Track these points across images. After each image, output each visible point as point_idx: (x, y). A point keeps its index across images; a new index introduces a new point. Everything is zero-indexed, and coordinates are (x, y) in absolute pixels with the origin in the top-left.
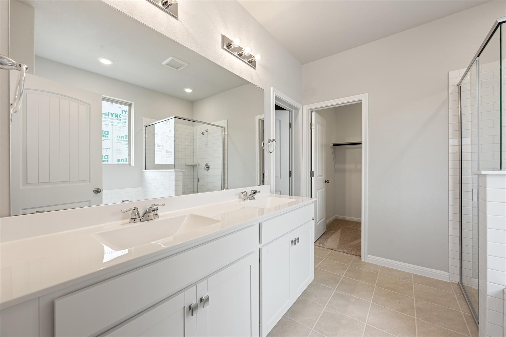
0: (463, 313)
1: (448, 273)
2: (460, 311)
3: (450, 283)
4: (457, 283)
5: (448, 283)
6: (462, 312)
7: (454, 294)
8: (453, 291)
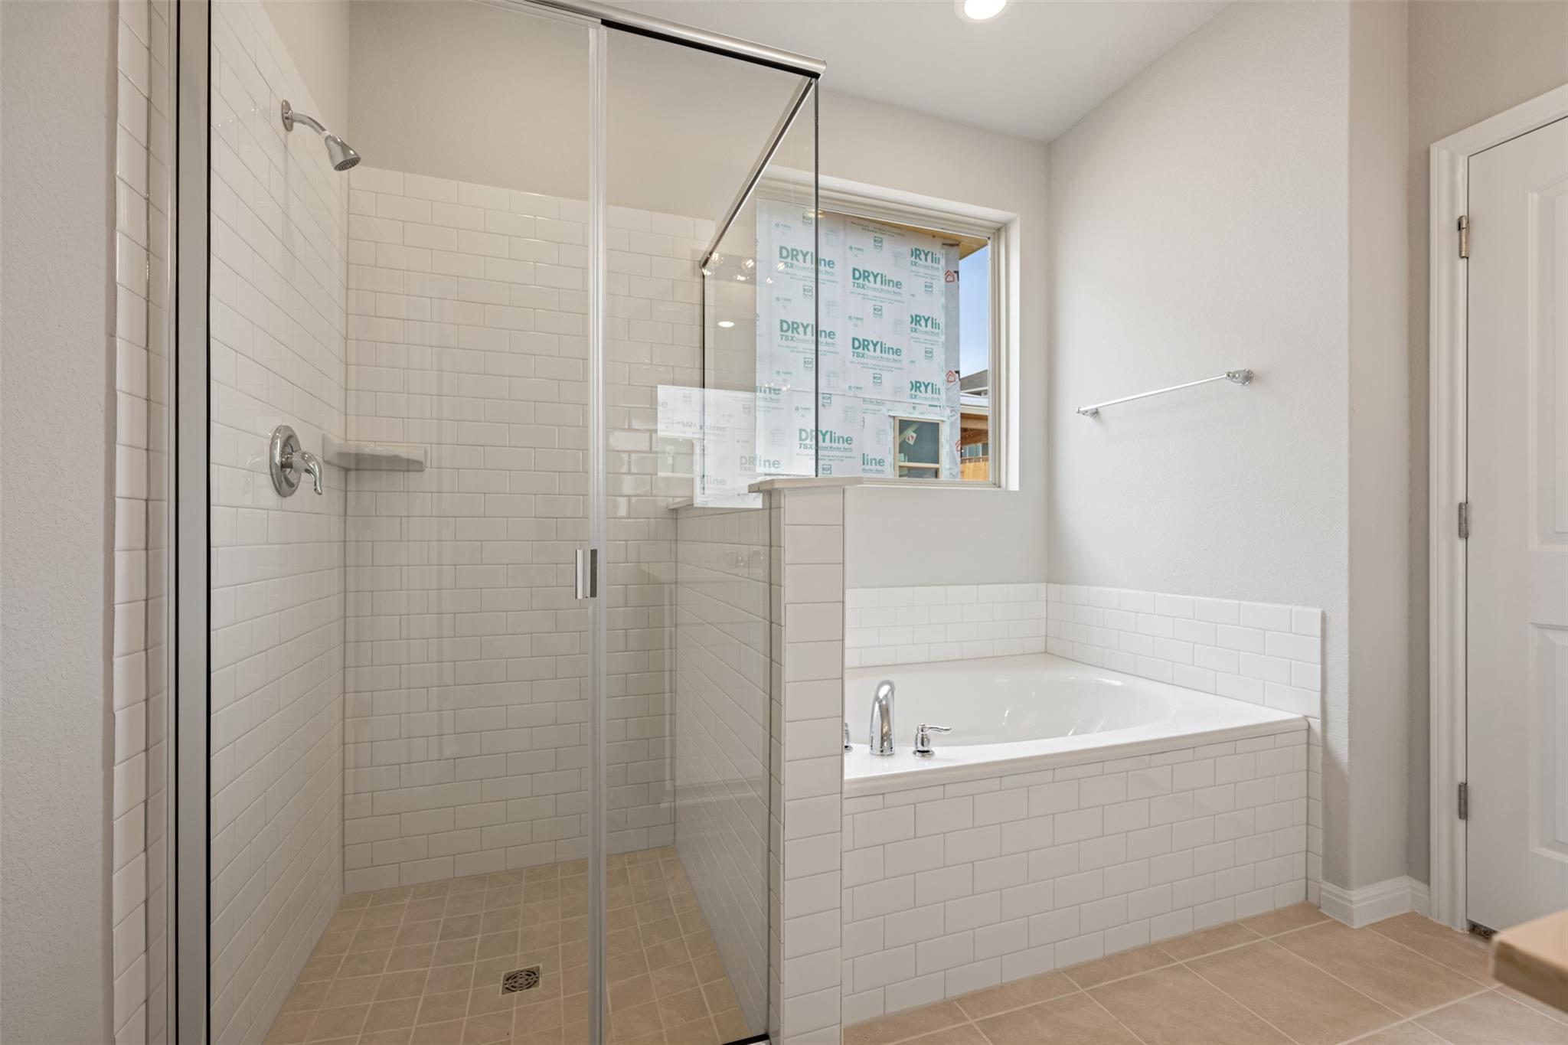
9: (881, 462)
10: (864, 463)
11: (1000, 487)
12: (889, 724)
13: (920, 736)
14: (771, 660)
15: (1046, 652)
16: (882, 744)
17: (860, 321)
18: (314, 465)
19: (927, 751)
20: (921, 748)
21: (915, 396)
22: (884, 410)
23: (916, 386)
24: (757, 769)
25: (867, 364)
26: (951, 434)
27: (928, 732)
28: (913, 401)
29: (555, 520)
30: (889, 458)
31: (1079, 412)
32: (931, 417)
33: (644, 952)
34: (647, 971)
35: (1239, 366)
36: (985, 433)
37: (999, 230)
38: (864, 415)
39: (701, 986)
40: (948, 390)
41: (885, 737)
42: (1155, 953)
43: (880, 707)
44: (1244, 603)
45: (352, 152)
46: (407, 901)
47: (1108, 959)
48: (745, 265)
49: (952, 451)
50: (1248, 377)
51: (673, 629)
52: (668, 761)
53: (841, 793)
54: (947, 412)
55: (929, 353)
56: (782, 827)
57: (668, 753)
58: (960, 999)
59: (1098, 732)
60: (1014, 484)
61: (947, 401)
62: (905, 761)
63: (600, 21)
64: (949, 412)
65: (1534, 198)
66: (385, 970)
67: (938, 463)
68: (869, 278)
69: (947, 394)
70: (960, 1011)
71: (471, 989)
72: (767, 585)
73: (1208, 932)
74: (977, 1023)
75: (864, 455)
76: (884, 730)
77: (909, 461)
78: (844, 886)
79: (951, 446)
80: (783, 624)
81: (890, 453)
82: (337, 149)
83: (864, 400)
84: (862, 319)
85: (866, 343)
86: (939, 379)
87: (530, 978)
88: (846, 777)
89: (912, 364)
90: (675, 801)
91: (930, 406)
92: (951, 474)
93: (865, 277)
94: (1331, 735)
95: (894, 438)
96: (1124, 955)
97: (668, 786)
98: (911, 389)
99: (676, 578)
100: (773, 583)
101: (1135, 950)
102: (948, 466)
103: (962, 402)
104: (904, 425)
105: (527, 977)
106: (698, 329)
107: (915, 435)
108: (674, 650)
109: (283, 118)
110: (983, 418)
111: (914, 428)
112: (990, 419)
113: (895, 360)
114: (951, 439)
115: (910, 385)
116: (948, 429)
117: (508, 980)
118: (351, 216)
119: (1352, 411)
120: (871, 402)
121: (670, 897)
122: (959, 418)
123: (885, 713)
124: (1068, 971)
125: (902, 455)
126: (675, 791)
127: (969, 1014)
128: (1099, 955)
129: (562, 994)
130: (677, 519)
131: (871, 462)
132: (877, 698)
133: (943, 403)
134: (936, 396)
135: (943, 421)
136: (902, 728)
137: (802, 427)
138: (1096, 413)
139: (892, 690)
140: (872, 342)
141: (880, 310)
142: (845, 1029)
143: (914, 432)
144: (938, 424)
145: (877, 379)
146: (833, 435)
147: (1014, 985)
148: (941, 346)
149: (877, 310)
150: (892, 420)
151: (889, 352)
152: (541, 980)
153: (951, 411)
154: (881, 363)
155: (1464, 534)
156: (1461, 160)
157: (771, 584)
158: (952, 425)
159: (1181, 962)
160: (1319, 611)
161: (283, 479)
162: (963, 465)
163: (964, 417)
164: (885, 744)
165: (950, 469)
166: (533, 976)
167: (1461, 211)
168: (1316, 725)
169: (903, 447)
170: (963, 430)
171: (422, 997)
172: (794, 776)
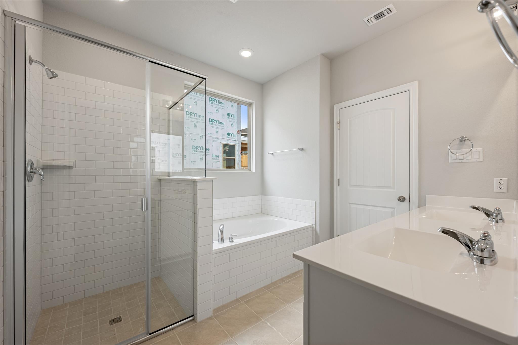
9: (218, 156)
10: (213, 157)
11: (250, 171)
12: (223, 235)
13: (230, 237)
14: (194, 223)
15: (261, 213)
16: (221, 240)
17: (212, 114)
18: (41, 172)
19: (232, 241)
20: (231, 240)
21: (228, 137)
22: (219, 141)
23: (228, 134)
24: (190, 250)
25: (214, 127)
26: (238, 149)
27: (232, 236)
28: (228, 139)
29: (121, 183)
30: (221, 155)
31: (269, 153)
32: (233, 143)
33: (155, 305)
34: (156, 310)
35: (301, 147)
36: (247, 148)
37: (250, 104)
38: (213, 142)
39: (173, 310)
40: (238, 136)
41: (222, 239)
42: (282, 280)
43: (221, 231)
44: (302, 200)
45: (55, 73)
46: (68, 308)
47: (272, 283)
48: (180, 105)
49: (239, 154)
50: (302, 150)
51: (159, 214)
52: (157, 252)
53: (212, 253)
54: (237, 142)
55: (232, 125)
56: (197, 263)
57: (157, 250)
58: (240, 298)
59: (273, 231)
60: (254, 170)
61: (237, 139)
62: (227, 244)
63: (149, 61)
64: (238, 142)
65: (349, 120)
66: (65, 328)
67: (235, 157)
68: (215, 101)
69: (237, 137)
70: (240, 300)
71: (99, 327)
72: (193, 204)
73: (293, 274)
74: (244, 302)
75: (213, 154)
76: (222, 237)
77: (226, 156)
78: (213, 275)
79: (238, 152)
80: (198, 214)
81: (221, 154)
82: (50, 73)
83: (213, 138)
84: (212, 113)
85: (214, 120)
86: (235, 133)
87: (119, 320)
88: (213, 249)
89: (227, 128)
90: (160, 264)
91: (233, 140)
92: (238, 160)
93: (213, 101)
94: (317, 228)
95: (222, 149)
96: (276, 282)
97: (158, 259)
98: (227, 135)
99: (161, 199)
100: (195, 204)
101: (278, 280)
102: (238, 158)
103: (242, 139)
104: (225, 145)
105: (117, 320)
106: (167, 128)
107: (228, 149)
108: (160, 220)
109: (29, 61)
110: (246, 144)
111: (228, 146)
112: (248, 144)
113: (222, 126)
114: (239, 150)
115: (227, 134)
116: (238, 147)
117: (111, 322)
118: (43, 84)
119: (320, 159)
120: (215, 138)
121: (161, 290)
122: (241, 144)
123: (222, 232)
124: (264, 287)
125: (224, 154)
126: (160, 260)
127: (242, 300)
128: (271, 283)
129: (130, 321)
130: (161, 182)
131: (215, 156)
132: (220, 229)
133: (236, 139)
134: (234, 137)
135: (236, 145)
136: (226, 236)
137: (193, 145)
138: (273, 154)
139: (223, 227)
140: (215, 120)
141: (218, 111)
142: (213, 310)
143: (228, 148)
144: (235, 146)
145: (217, 131)
146: (203, 148)
147: (252, 293)
148: (236, 123)
149: (217, 111)
150: (221, 144)
151: (220, 124)
152: (122, 319)
153: (239, 142)
154: (218, 127)
155: (339, 185)
156: (338, 109)
157: (194, 204)
158: (239, 146)
159: (287, 281)
160: (315, 201)
161: (30, 176)
162: (242, 156)
163: (242, 144)
164: (222, 240)
165: (238, 159)
166: (119, 319)
167: (338, 120)
168: (314, 226)
169: (225, 152)
170: (242, 147)
171: (82, 332)
172: (200, 251)
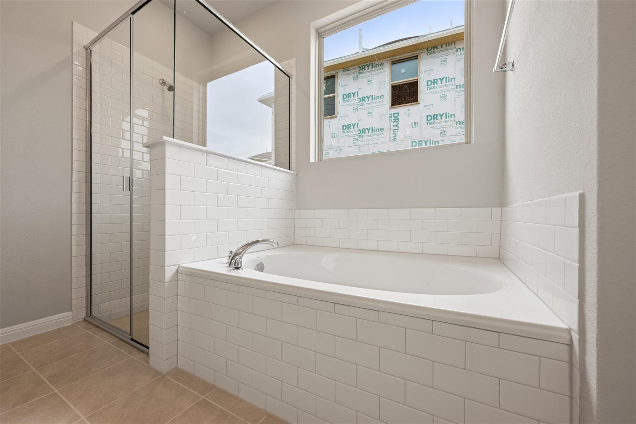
0: (110, 342)
1: (70, 312)
2: (105, 343)
3: (74, 324)
4: (83, 319)
5: (72, 326)
6: (107, 342)
7: (86, 332)
8: (84, 330)
